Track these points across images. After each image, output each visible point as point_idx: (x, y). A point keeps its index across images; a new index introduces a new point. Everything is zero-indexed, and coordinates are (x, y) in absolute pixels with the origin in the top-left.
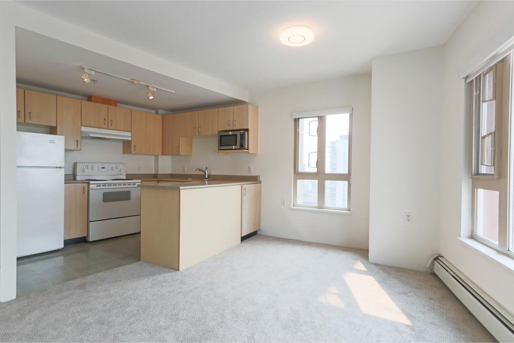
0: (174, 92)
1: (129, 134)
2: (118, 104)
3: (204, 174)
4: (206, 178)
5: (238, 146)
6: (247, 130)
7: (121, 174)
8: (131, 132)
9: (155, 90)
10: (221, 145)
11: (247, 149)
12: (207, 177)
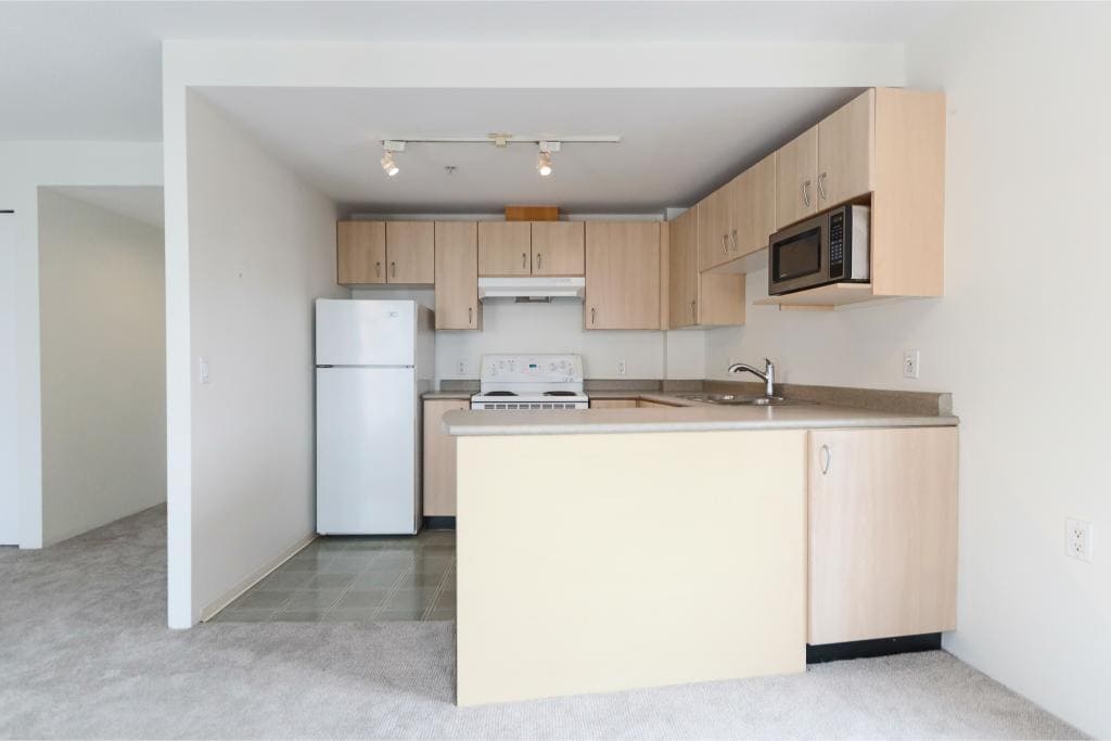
0: (616, 138)
1: (579, 282)
2: (570, 216)
3: (761, 381)
4: (766, 396)
5: (824, 274)
6: (866, 200)
7: (571, 381)
8: (584, 275)
9: (557, 146)
10: (775, 277)
11: (868, 281)
12: (770, 390)
